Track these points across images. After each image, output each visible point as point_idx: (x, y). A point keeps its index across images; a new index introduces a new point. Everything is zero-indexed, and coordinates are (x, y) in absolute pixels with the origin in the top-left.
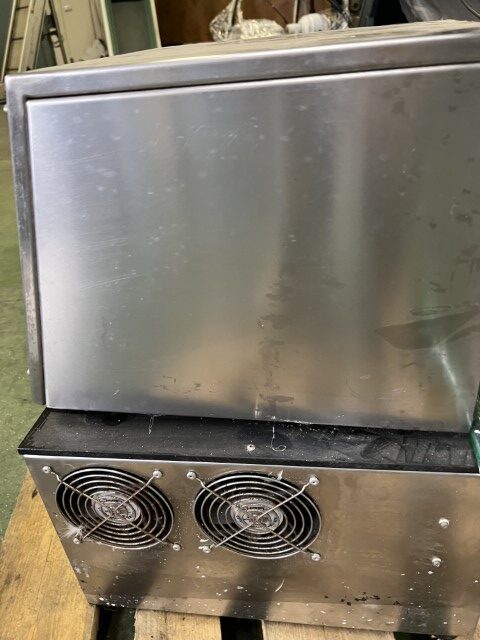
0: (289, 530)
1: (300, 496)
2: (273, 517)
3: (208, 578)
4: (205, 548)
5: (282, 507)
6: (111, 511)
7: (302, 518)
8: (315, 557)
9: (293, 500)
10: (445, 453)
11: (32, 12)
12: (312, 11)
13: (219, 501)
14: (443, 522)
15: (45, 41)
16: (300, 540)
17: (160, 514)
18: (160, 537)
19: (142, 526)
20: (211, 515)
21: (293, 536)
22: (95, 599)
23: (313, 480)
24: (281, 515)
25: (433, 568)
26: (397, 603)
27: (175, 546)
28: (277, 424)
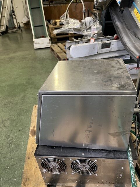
0: (91, 170)
1: (93, 164)
2: (87, 167)
3: (73, 179)
4: (73, 173)
5: (90, 166)
6: (53, 166)
7: (93, 168)
8: (96, 175)
9: (92, 164)
10: (122, 155)
11: (7, 9)
12: (88, 16)
13: (76, 164)
14: (122, 168)
15: (11, 17)
16: (93, 171)
17: (64, 167)
18: (63, 171)
19: (59, 169)
20: (74, 167)
21: (92, 171)
22: (47, 184)
23: (96, 161)
24: (89, 167)
25: (121, 177)
26: (113, 183)
27: (66, 173)
28: (88, 149)
